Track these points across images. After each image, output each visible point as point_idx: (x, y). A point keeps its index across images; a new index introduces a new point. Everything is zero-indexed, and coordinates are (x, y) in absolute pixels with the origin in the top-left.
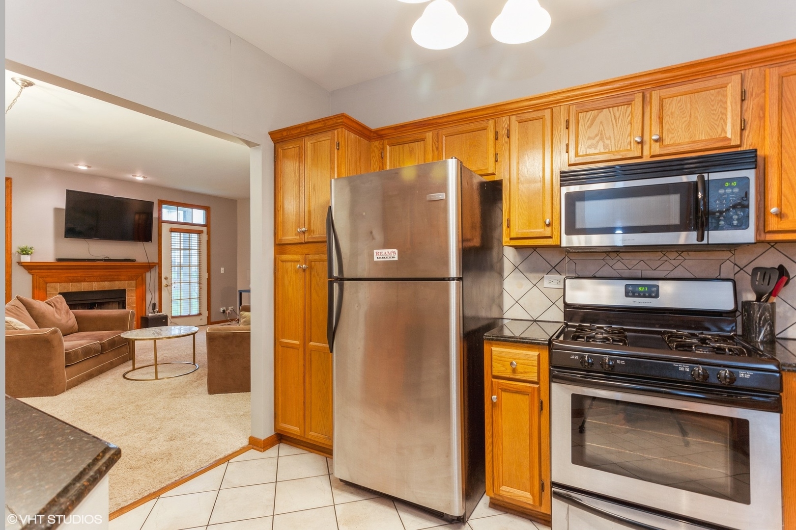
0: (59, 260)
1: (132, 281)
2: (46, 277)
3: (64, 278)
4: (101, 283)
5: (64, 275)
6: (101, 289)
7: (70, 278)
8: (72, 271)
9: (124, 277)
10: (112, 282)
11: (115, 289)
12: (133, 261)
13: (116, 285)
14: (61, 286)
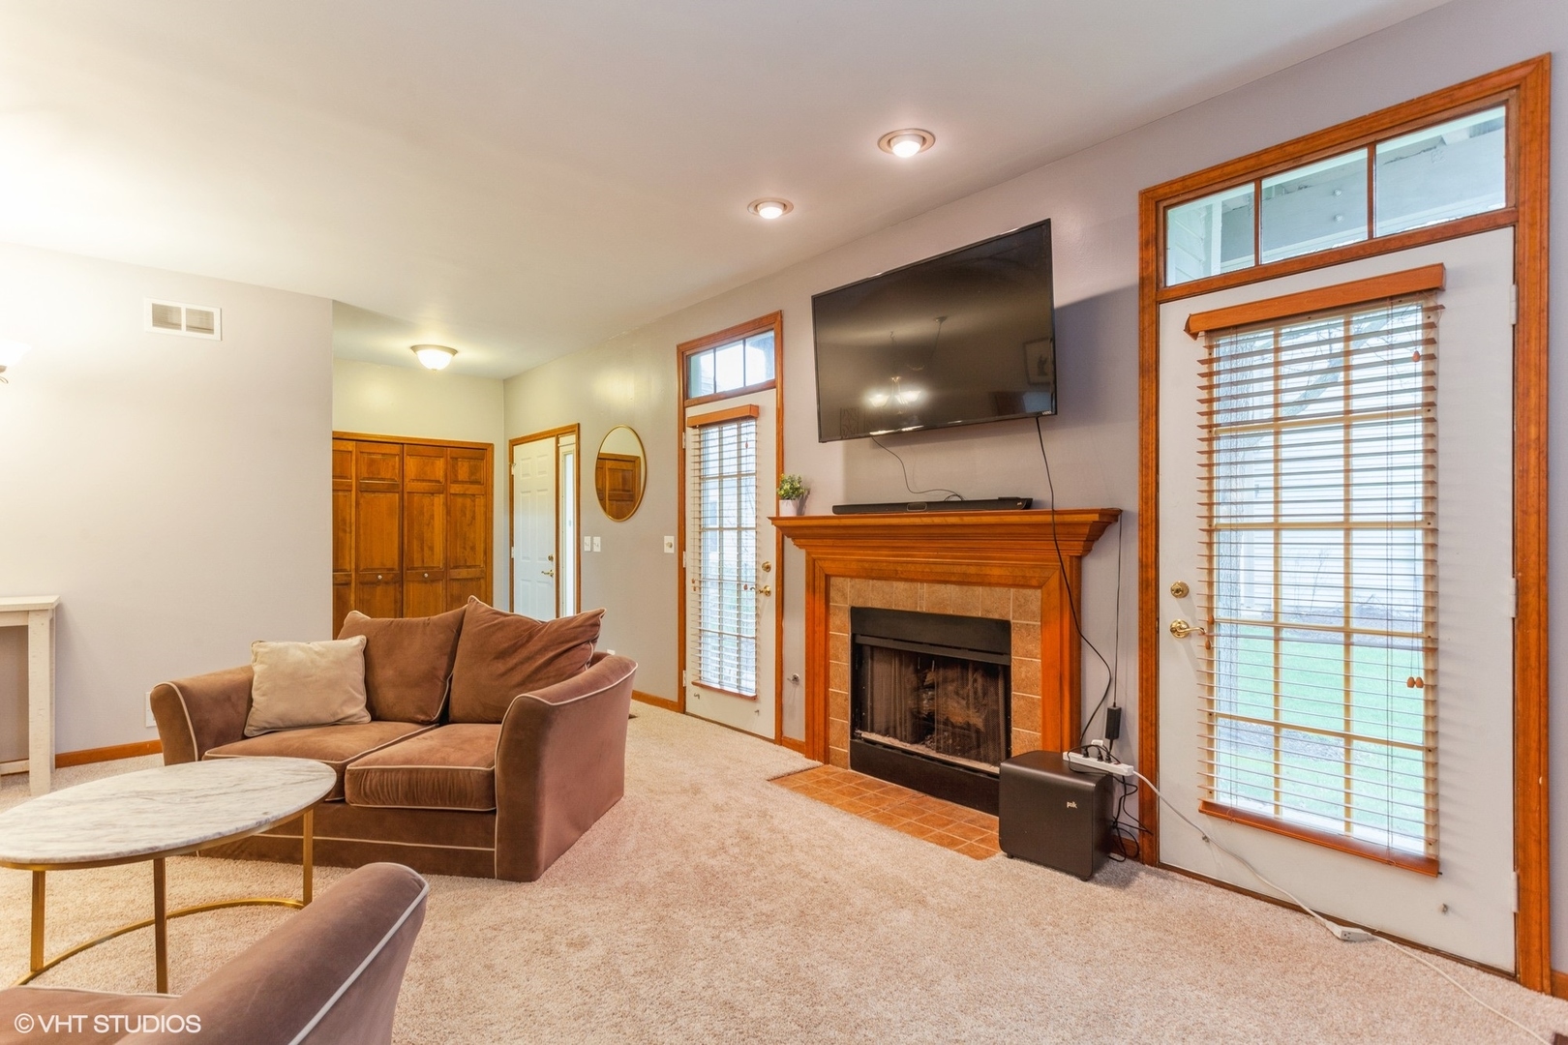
0: (838, 511)
1: (1029, 592)
2: (824, 560)
3: (854, 566)
4: (937, 587)
5: (853, 554)
6: (936, 611)
7: (866, 565)
8: (859, 543)
9: (996, 572)
10: (965, 588)
11: (974, 615)
12: (1028, 504)
13: (980, 602)
14: (852, 586)
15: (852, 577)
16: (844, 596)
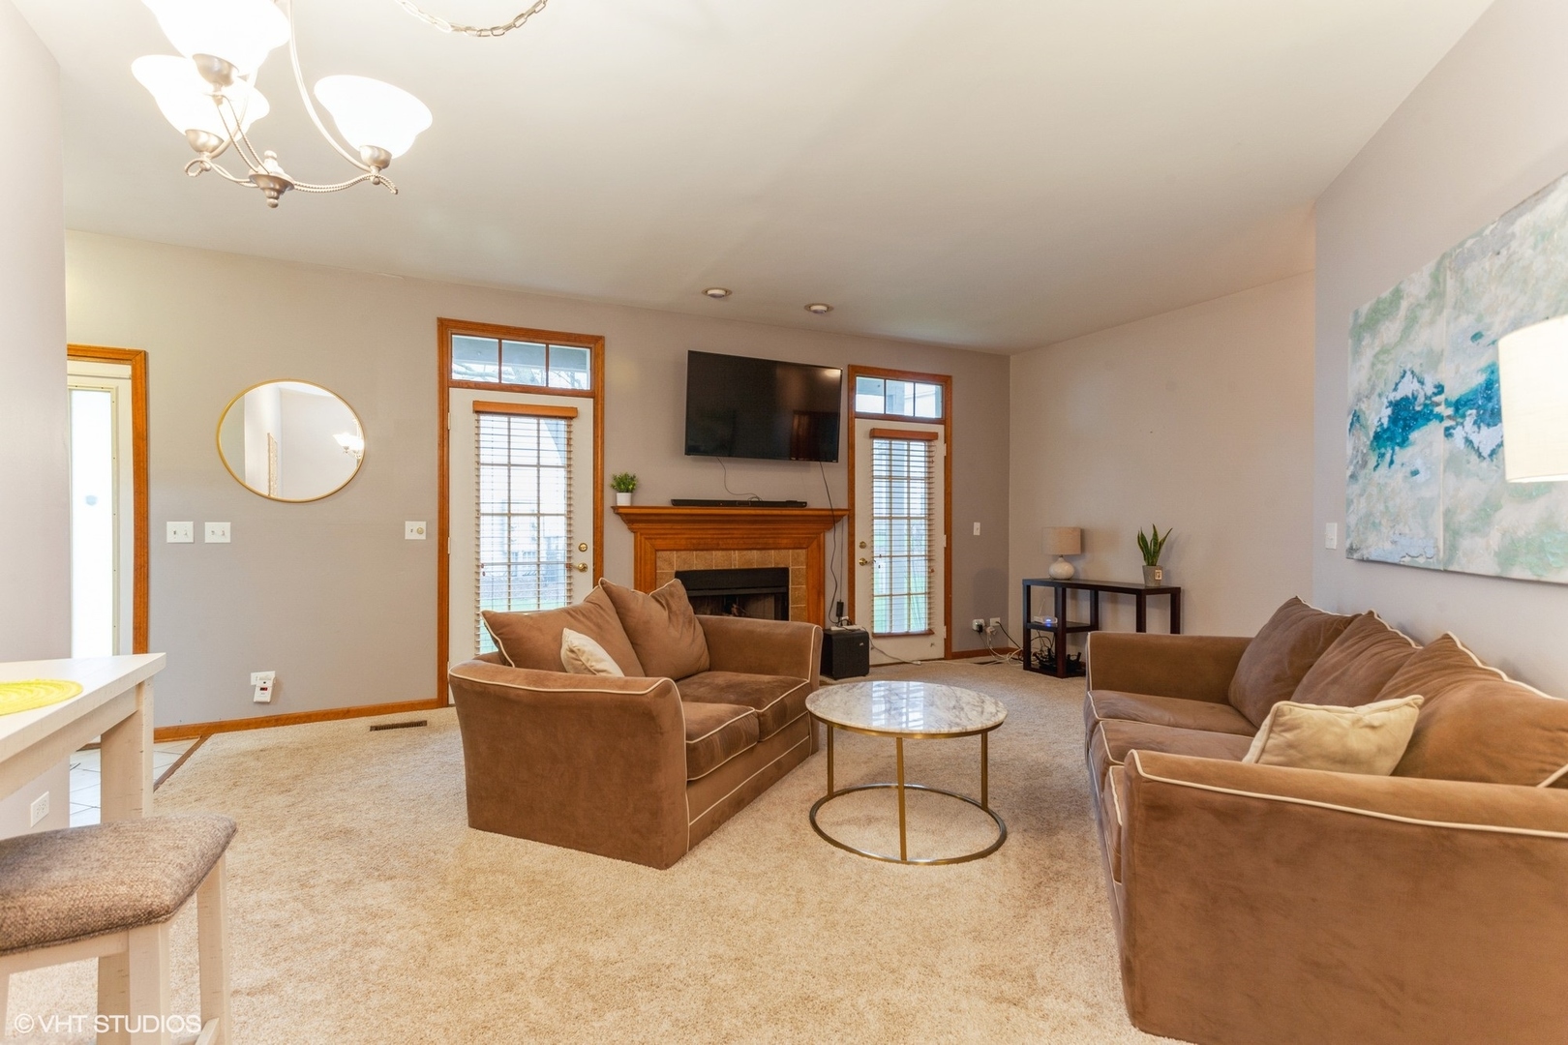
0: (676, 503)
1: (800, 551)
2: (655, 539)
3: (683, 542)
4: (745, 552)
5: (684, 534)
6: (746, 567)
7: (694, 541)
8: (697, 526)
9: (785, 541)
10: (764, 552)
11: (770, 566)
12: (802, 505)
13: (771, 559)
14: (678, 557)
15: (677, 550)
16: (671, 564)
